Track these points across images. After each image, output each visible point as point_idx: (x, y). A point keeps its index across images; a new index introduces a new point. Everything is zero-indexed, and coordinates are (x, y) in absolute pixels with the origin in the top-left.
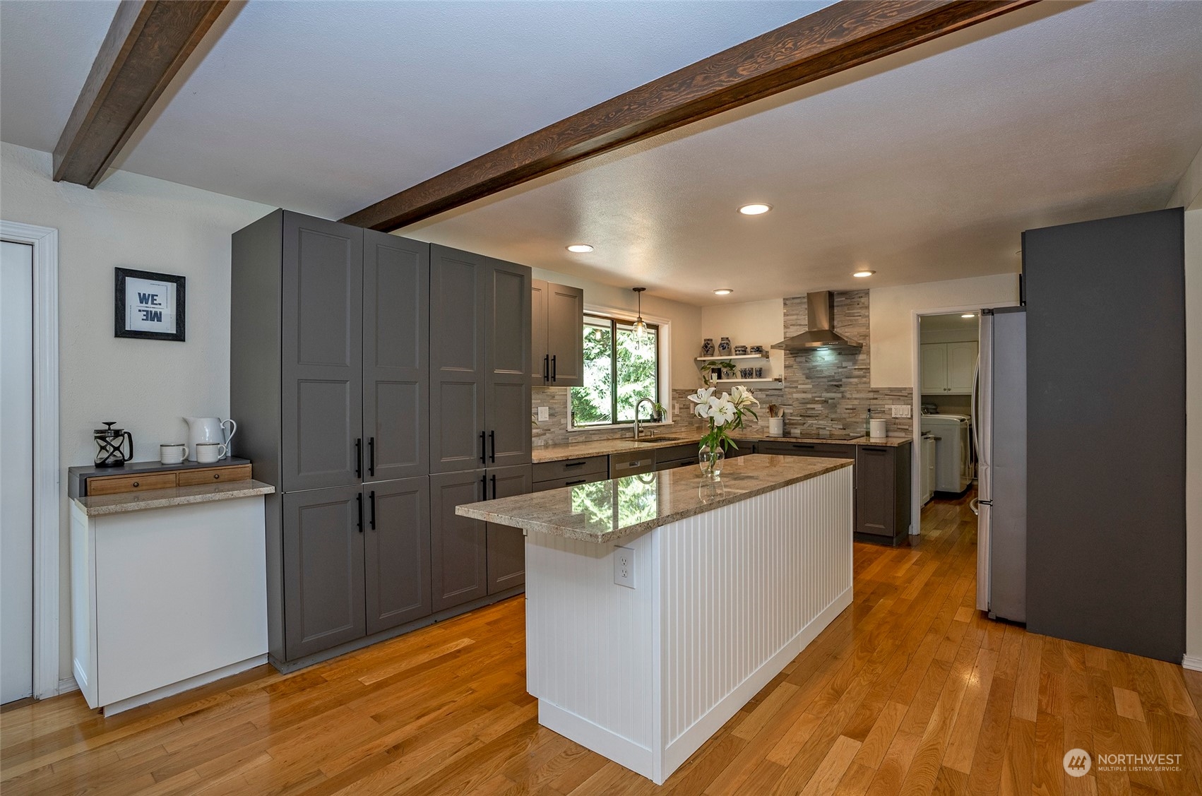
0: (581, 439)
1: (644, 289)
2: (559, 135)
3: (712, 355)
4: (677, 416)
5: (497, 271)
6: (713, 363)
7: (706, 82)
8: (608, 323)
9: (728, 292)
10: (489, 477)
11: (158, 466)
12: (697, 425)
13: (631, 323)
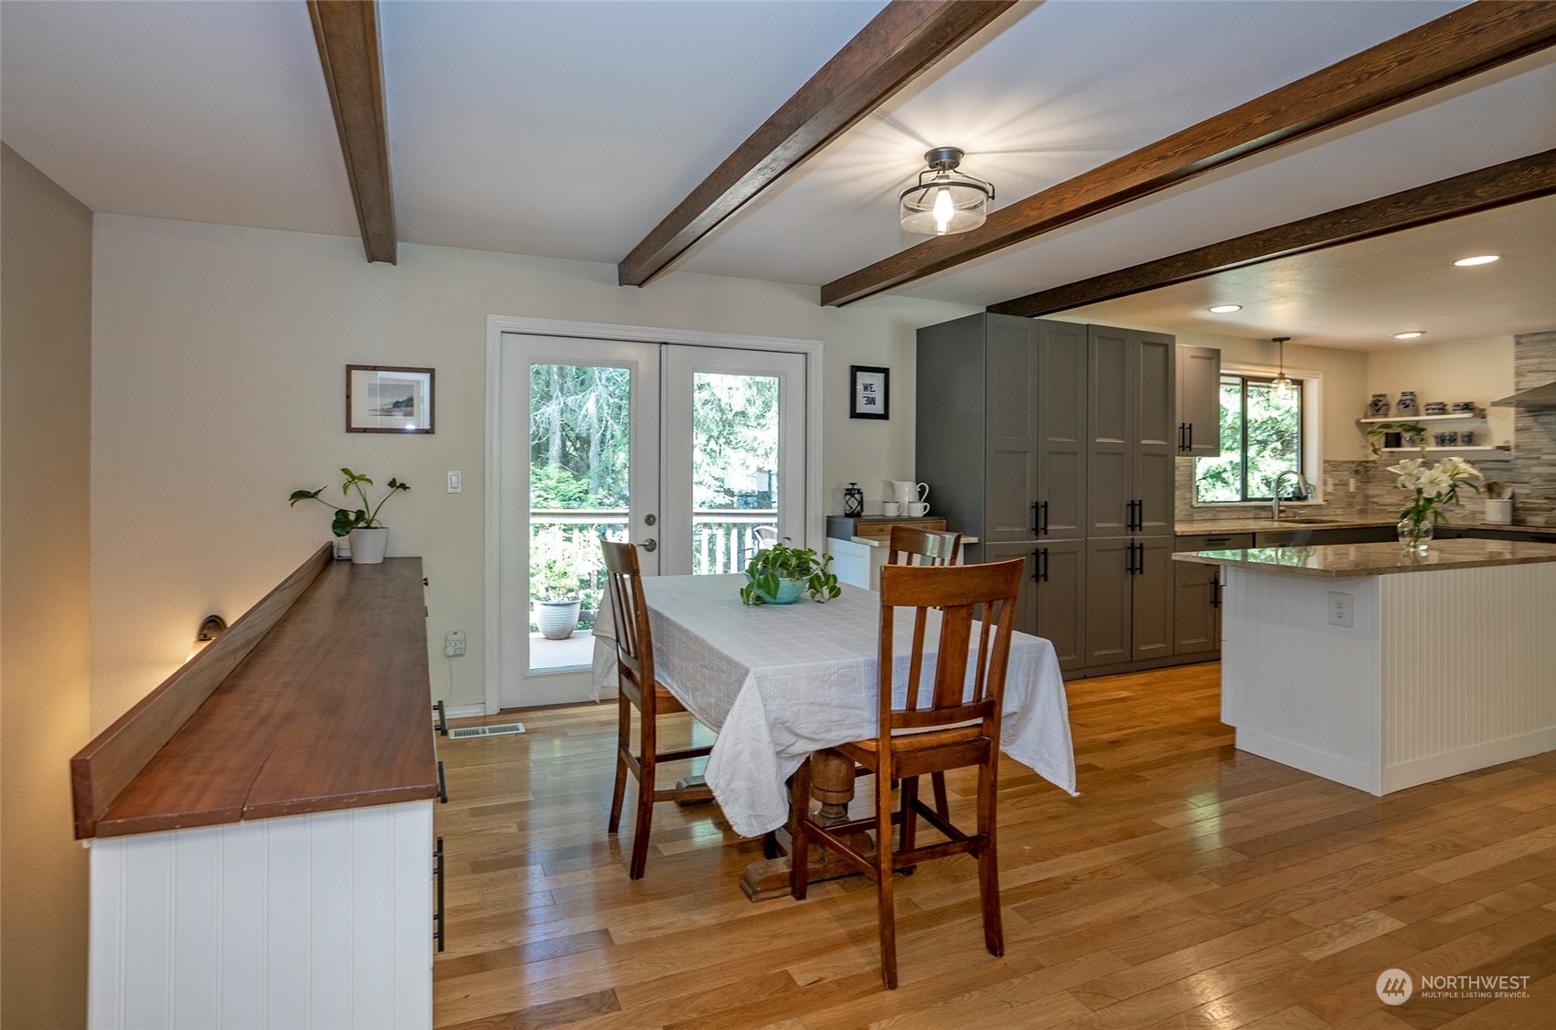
0: (1208, 516)
1: (1288, 339)
2: (1265, 241)
3: (1386, 415)
4: (1330, 494)
5: (1144, 343)
6: (1387, 425)
7: (1438, 202)
8: (1238, 380)
9: (1419, 334)
10: (1137, 545)
11: (882, 517)
12: (1359, 507)
13: (1270, 380)
